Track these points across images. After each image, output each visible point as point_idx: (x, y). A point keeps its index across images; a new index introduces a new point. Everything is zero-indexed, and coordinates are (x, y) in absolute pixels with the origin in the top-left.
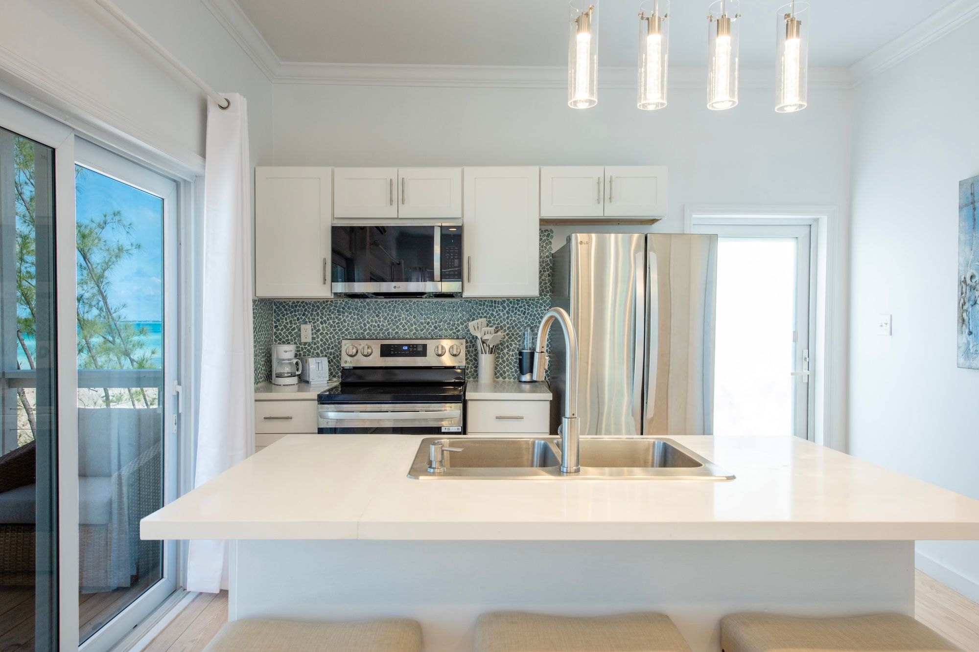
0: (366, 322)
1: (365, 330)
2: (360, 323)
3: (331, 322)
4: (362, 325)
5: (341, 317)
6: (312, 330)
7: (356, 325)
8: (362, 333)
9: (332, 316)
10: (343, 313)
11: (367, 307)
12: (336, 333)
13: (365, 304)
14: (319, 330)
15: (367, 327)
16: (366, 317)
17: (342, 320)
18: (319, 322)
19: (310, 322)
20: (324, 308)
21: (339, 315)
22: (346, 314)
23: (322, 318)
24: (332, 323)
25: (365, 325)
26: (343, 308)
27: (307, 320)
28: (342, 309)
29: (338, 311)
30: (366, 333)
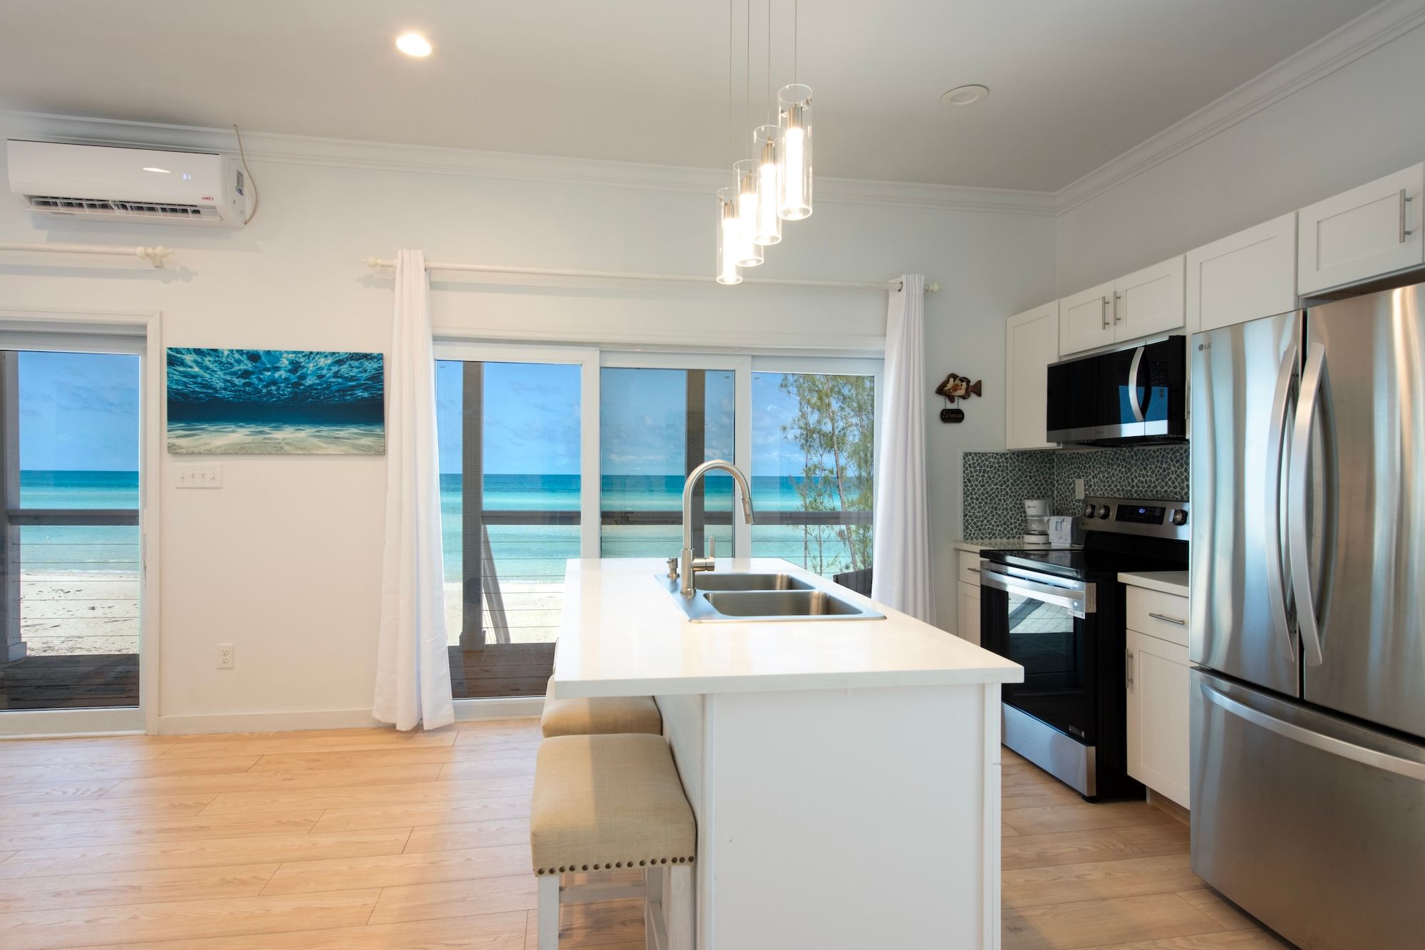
0: (1133, 476)
1: (1133, 487)
2: (1128, 478)
3: (1101, 475)
4: (1130, 480)
5: (1110, 470)
6: (1085, 486)
7: (1124, 481)
8: (1130, 491)
9: (1102, 469)
10: (1112, 465)
11: (1135, 458)
12: (1106, 490)
13: (1133, 453)
14: (1090, 486)
15: (1134, 483)
16: (1133, 470)
17: (1111, 474)
18: (1091, 477)
19: (1083, 476)
20: (1095, 460)
21: (1109, 468)
22: (1115, 466)
23: (1093, 472)
24: (1102, 477)
25: (1133, 481)
26: (1112, 460)
27: (1081, 474)
28: (1110, 461)
29: (1108, 463)
30: (1133, 490)
